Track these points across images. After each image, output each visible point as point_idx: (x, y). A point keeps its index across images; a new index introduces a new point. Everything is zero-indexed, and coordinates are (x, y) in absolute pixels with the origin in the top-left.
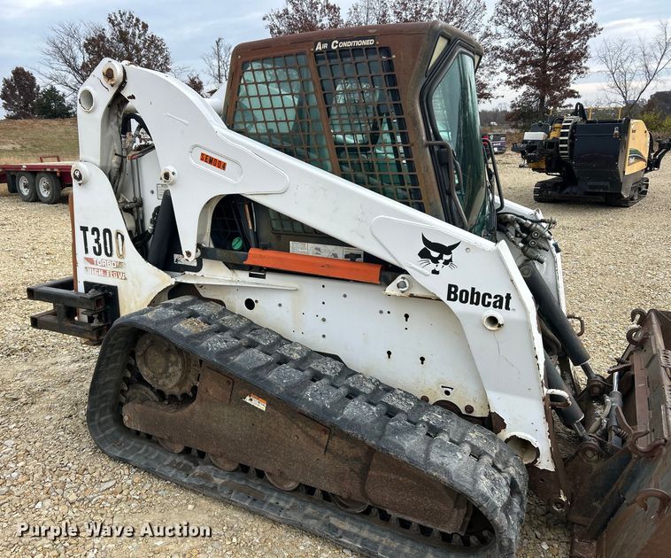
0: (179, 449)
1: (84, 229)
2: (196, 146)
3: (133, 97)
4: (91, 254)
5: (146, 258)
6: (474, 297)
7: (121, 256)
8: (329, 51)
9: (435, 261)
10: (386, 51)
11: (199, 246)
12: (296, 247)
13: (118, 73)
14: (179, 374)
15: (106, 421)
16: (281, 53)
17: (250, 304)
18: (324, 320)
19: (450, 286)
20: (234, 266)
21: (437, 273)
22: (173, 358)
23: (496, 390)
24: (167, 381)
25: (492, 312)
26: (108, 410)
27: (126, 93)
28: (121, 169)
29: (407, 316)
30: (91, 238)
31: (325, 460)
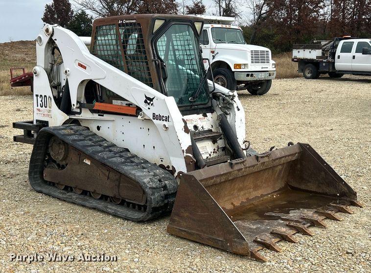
0: (63, 187)
1: (37, 96)
2: (77, 60)
3: (56, 40)
4: (39, 107)
5: (59, 108)
6: (159, 118)
7: (50, 107)
8: (123, 23)
9: (149, 104)
10: (139, 24)
11: (78, 102)
12: (115, 102)
13: (51, 30)
14: (63, 153)
15: (37, 177)
16: (112, 23)
17: (98, 128)
18: (123, 133)
19: (153, 114)
20: (93, 111)
21: (149, 109)
22: (61, 146)
23: (173, 156)
24: (59, 157)
25: (165, 123)
26: (38, 173)
27: (54, 38)
28: (52, 69)
29: (149, 129)
30: (39, 99)
31: (108, 182)
